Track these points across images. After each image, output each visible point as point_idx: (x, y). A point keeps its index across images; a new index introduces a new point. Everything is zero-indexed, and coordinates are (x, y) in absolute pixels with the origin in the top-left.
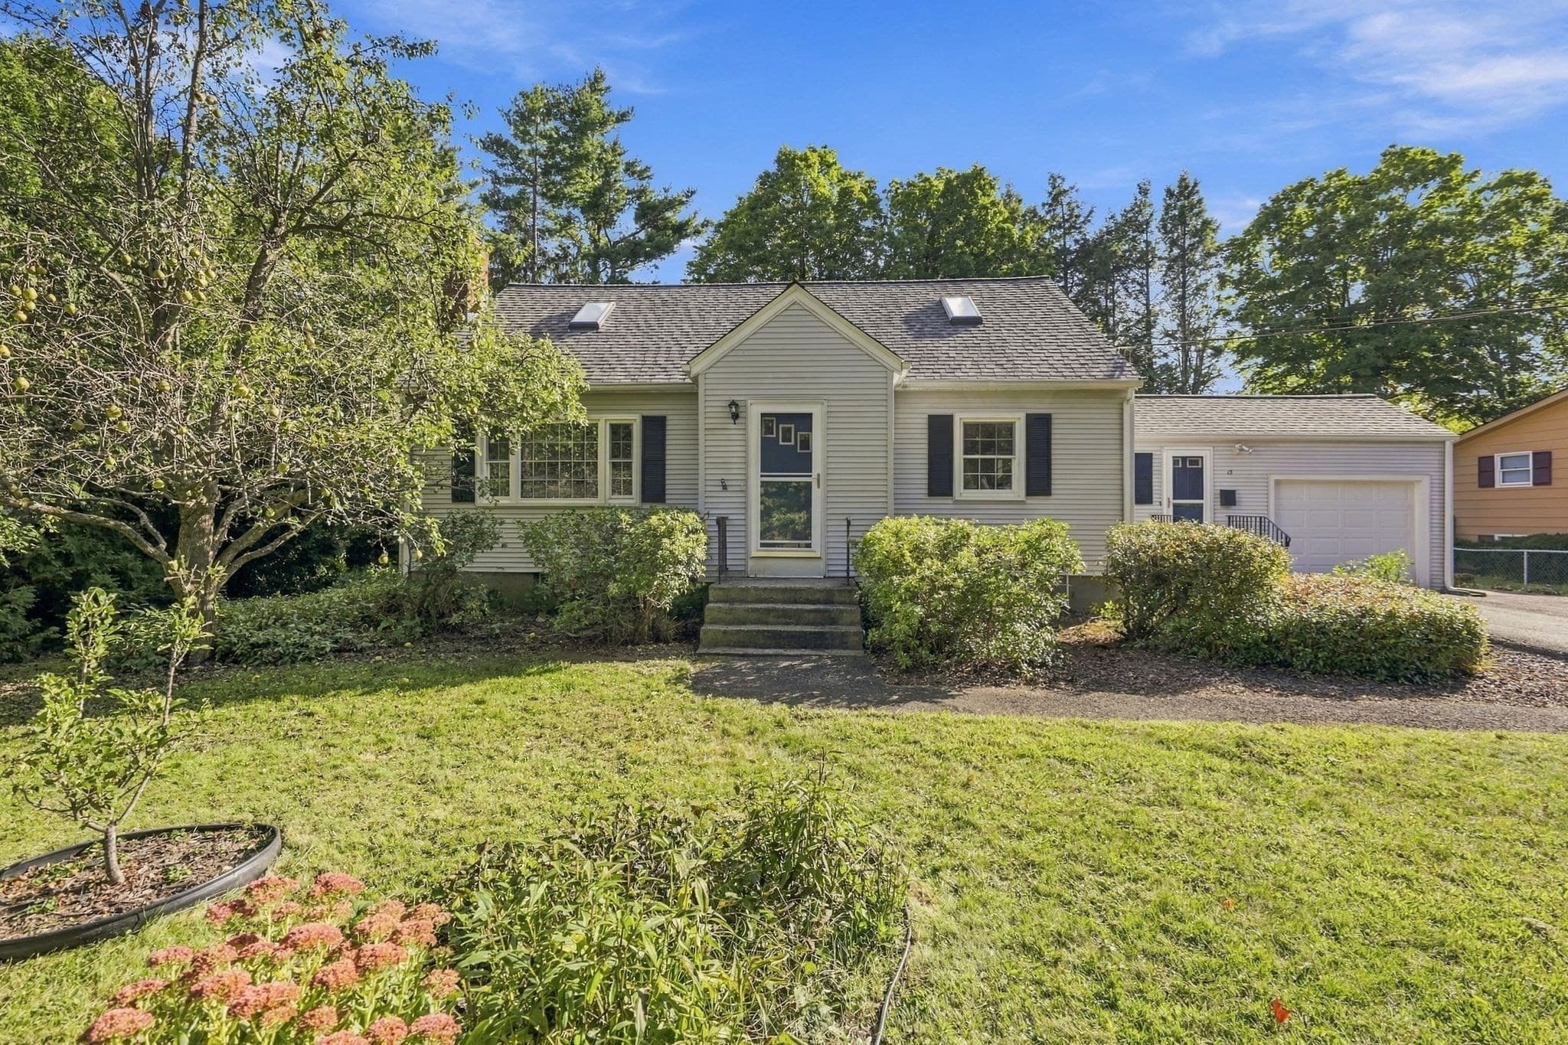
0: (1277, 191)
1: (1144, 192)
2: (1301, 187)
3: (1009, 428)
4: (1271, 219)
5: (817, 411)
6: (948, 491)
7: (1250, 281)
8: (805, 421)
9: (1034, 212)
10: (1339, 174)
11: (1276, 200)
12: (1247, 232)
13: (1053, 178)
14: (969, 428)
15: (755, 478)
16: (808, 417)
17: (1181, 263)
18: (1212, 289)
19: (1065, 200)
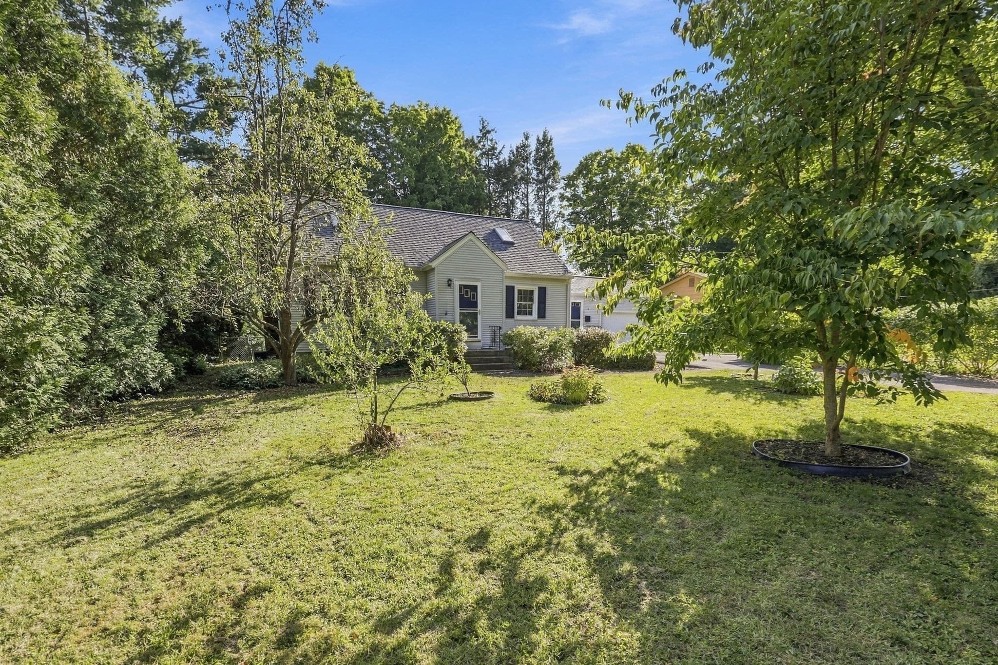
0: (587, 154)
1: (527, 138)
2: (596, 154)
3: (532, 292)
4: (584, 169)
5: (479, 284)
6: (513, 317)
7: (574, 199)
8: (474, 288)
9: (472, 140)
10: (610, 151)
11: (586, 159)
12: (574, 173)
13: (483, 121)
14: (520, 291)
15: (458, 311)
16: (476, 287)
17: (544, 184)
18: (557, 202)
19: (489, 136)
